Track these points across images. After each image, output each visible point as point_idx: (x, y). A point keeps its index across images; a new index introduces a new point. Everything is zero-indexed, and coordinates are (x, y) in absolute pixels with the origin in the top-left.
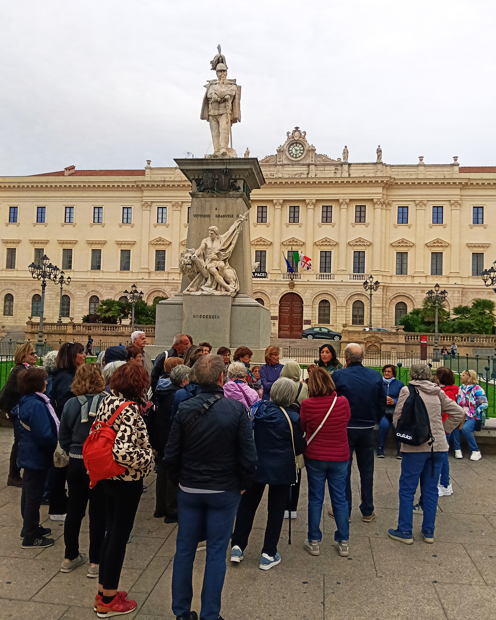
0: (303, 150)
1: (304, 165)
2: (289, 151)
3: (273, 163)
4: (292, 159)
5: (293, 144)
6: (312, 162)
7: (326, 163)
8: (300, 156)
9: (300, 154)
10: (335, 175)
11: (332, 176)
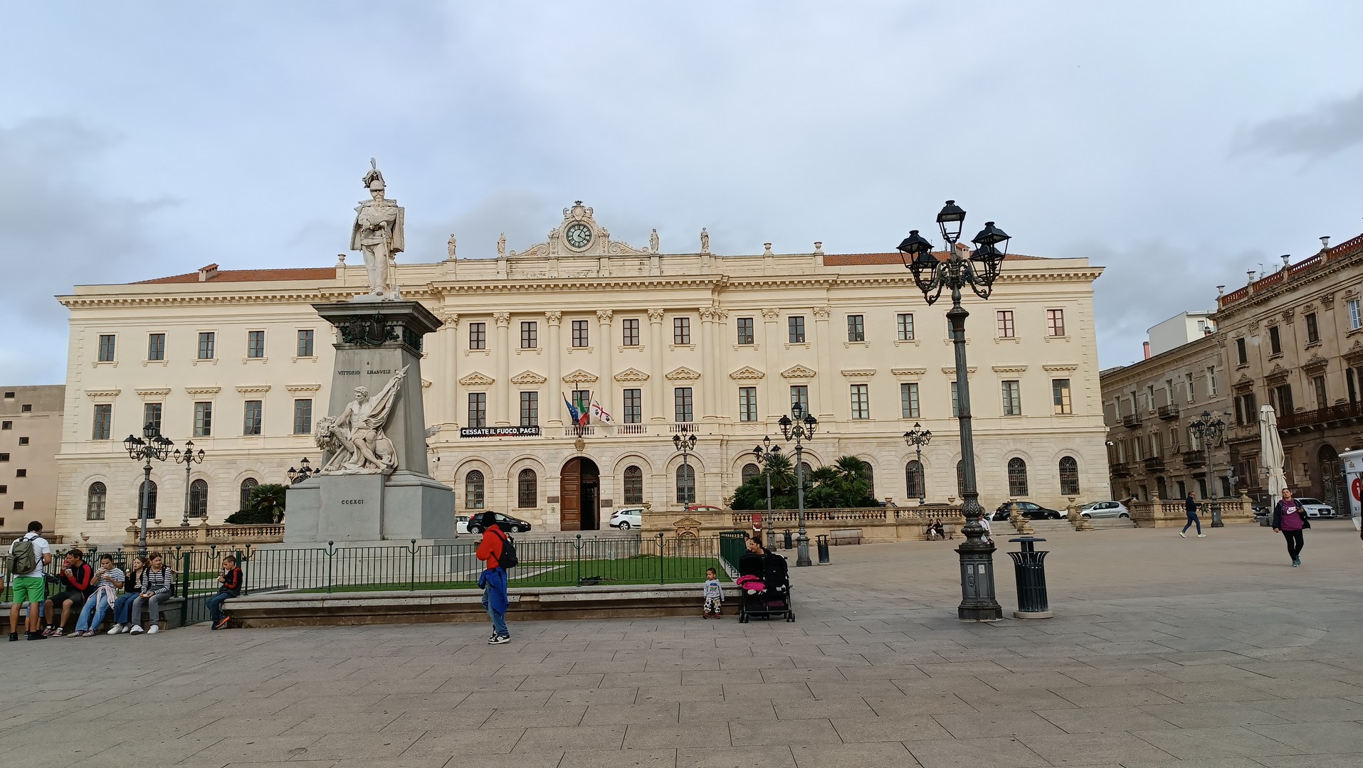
0: (590, 235)
1: (591, 258)
2: (568, 236)
3: (544, 256)
4: (574, 249)
5: (573, 226)
6: (604, 254)
7: (626, 254)
8: (585, 245)
9: (585, 242)
10: (640, 273)
11: (636, 274)
